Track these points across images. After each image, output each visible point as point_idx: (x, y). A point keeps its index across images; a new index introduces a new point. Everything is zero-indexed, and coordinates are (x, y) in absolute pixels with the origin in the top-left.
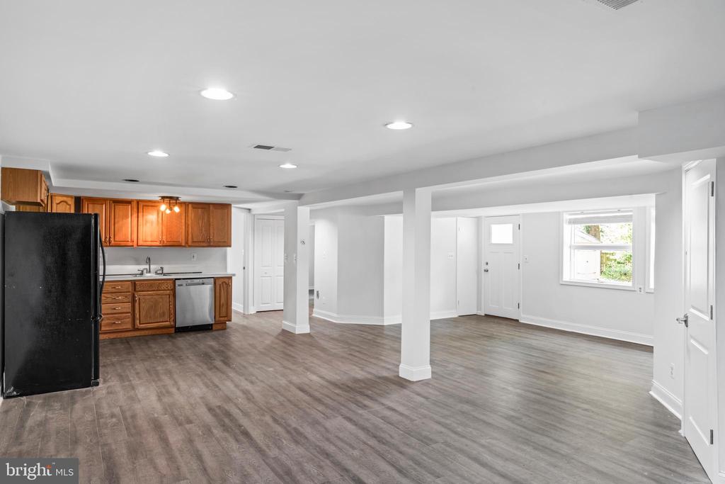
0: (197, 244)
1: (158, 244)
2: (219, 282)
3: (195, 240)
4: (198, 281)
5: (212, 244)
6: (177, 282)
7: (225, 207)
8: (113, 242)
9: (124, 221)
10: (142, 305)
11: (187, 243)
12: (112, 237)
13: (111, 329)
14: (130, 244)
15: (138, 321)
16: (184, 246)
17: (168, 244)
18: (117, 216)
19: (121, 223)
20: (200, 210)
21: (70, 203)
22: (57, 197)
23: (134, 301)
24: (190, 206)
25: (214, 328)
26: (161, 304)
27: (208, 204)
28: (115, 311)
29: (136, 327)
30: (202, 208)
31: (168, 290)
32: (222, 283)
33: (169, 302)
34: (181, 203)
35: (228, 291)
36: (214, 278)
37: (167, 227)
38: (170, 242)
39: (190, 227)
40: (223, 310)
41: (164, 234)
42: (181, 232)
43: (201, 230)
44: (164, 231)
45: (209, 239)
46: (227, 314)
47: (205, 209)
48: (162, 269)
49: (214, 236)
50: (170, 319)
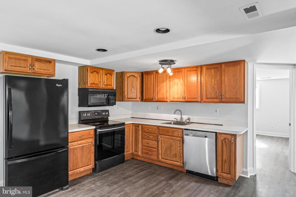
0: (210, 100)
1: (182, 100)
2: (220, 138)
3: (209, 96)
4: (201, 133)
5: (223, 100)
6: (185, 132)
8: (156, 99)
9: (162, 84)
10: (163, 145)
11: (202, 99)
12: (156, 95)
13: (147, 156)
14: (165, 100)
15: (160, 156)
16: (201, 102)
17: (189, 100)
18: (158, 82)
19: (160, 86)
20: (213, 70)
21: (136, 76)
22: (128, 74)
23: (158, 141)
24: (204, 68)
26: (174, 147)
27: (221, 64)
28: (148, 145)
29: (159, 160)
30: (215, 68)
31: (179, 137)
32: (225, 139)
33: (180, 147)
34: (197, 67)
35: (230, 149)
36: (216, 133)
37: (188, 86)
38: (190, 98)
39: (204, 85)
40: (226, 166)
41: (186, 92)
42: (197, 91)
43: (214, 88)
44: (186, 90)
45: (221, 96)
46: (230, 171)
47: (217, 68)
48: (189, 119)
49: (225, 93)
50: (180, 160)
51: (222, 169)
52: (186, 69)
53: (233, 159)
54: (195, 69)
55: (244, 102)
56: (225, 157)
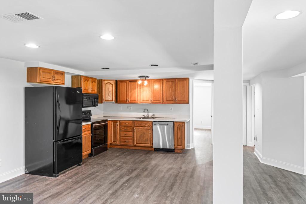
0: (168, 102)
1: (149, 102)
2: (176, 125)
3: (168, 100)
4: (165, 123)
5: (177, 102)
6: (154, 123)
7: (185, 80)
8: (129, 101)
9: (134, 90)
10: (138, 134)
11: (163, 101)
12: (129, 99)
13: (125, 144)
14: (137, 102)
15: (136, 142)
16: (162, 103)
17: (154, 102)
18: (131, 89)
19: (133, 91)
20: (170, 83)
21: (112, 83)
22: (105, 81)
23: (133, 132)
24: (165, 80)
25: (176, 151)
26: (146, 134)
27: (175, 79)
28: (125, 135)
29: (135, 145)
30: (171, 82)
31: (150, 127)
32: (179, 125)
33: (150, 133)
34: (160, 80)
35: (182, 131)
36: (174, 122)
37: (154, 92)
38: (155, 101)
39: (165, 92)
40: (180, 141)
41: (152, 96)
42: (161, 96)
43: (171, 94)
44: (152, 95)
45: (176, 99)
46: (182, 144)
47: (173, 81)
48: (154, 115)
49: (178, 97)
50: (151, 143)
51: (177, 144)
52: (152, 81)
53: (184, 136)
54: (159, 81)
55: (188, 103)
56: (179, 136)
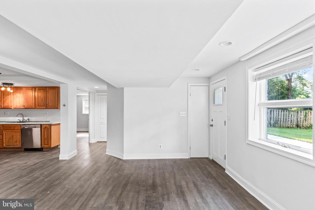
0: (40, 107)
1: (22, 107)
2: (43, 127)
3: (39, 105)
5: (47, 107)
6: (22, 126)
8: (3, 107)
10: (7, 136)
12: (2, 104)
14: (11, 107)
15: (5, 144)
16: (35, 108)
17: (27, 107)
18: (4, 95)
19: (6, 97)
20: (42, 91)
23: (3, 135)
24: (37, 88)
25: (44, 150)
26: (15, 136)
27: (46, 87)
29: (4, 147)
30: (43, 89)
32: (46, 127)
33: (19, 136)
34: (32, 87)
35: (48, 132)
36: (41, 125)
38: (28, 106)
39: (37, 99)
40: (46, 141)
41: (25, 102)
42: (33, 102)
43: (43, 100)
44: (25, 101)
45: (46, 105)
46: (48, 143)
47: (44, 89)
48: (28, 119)
49: (48, 103)
50: (19, 144)
51: (44, 144)
52: (25, 88)
53: (49, 136)
54: (31, 88)
55: (57, 108)
56: (46, 137)
